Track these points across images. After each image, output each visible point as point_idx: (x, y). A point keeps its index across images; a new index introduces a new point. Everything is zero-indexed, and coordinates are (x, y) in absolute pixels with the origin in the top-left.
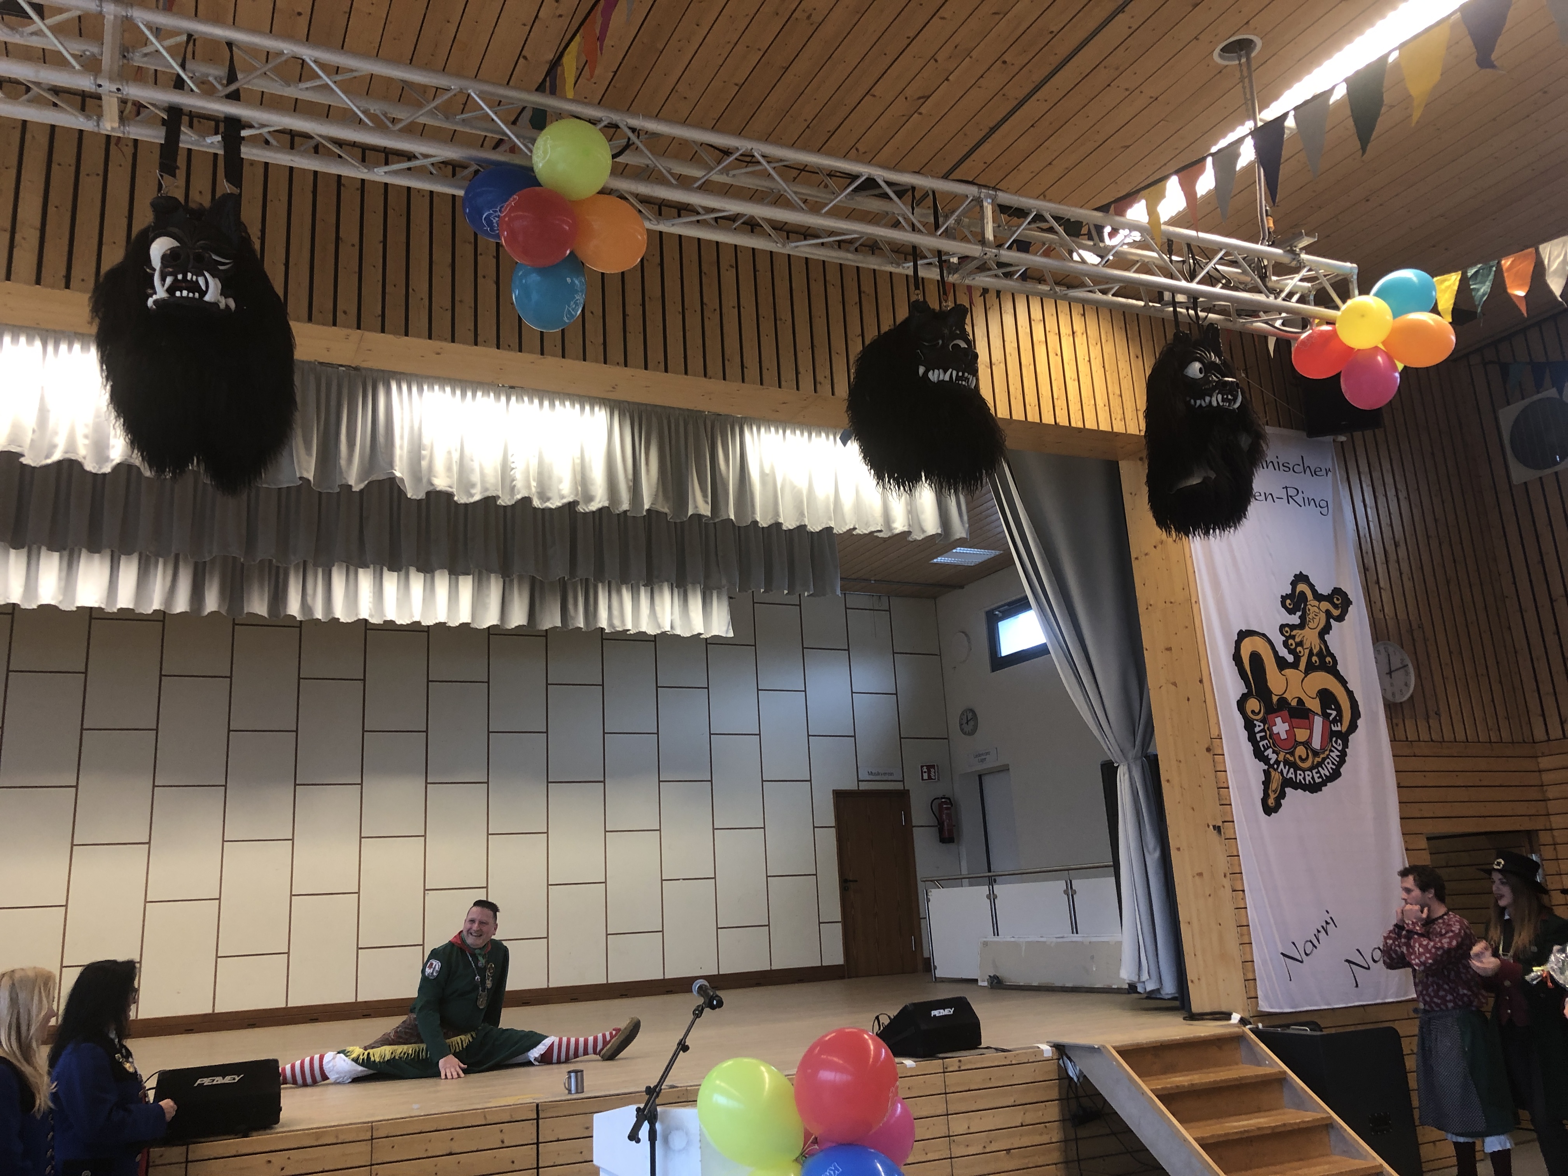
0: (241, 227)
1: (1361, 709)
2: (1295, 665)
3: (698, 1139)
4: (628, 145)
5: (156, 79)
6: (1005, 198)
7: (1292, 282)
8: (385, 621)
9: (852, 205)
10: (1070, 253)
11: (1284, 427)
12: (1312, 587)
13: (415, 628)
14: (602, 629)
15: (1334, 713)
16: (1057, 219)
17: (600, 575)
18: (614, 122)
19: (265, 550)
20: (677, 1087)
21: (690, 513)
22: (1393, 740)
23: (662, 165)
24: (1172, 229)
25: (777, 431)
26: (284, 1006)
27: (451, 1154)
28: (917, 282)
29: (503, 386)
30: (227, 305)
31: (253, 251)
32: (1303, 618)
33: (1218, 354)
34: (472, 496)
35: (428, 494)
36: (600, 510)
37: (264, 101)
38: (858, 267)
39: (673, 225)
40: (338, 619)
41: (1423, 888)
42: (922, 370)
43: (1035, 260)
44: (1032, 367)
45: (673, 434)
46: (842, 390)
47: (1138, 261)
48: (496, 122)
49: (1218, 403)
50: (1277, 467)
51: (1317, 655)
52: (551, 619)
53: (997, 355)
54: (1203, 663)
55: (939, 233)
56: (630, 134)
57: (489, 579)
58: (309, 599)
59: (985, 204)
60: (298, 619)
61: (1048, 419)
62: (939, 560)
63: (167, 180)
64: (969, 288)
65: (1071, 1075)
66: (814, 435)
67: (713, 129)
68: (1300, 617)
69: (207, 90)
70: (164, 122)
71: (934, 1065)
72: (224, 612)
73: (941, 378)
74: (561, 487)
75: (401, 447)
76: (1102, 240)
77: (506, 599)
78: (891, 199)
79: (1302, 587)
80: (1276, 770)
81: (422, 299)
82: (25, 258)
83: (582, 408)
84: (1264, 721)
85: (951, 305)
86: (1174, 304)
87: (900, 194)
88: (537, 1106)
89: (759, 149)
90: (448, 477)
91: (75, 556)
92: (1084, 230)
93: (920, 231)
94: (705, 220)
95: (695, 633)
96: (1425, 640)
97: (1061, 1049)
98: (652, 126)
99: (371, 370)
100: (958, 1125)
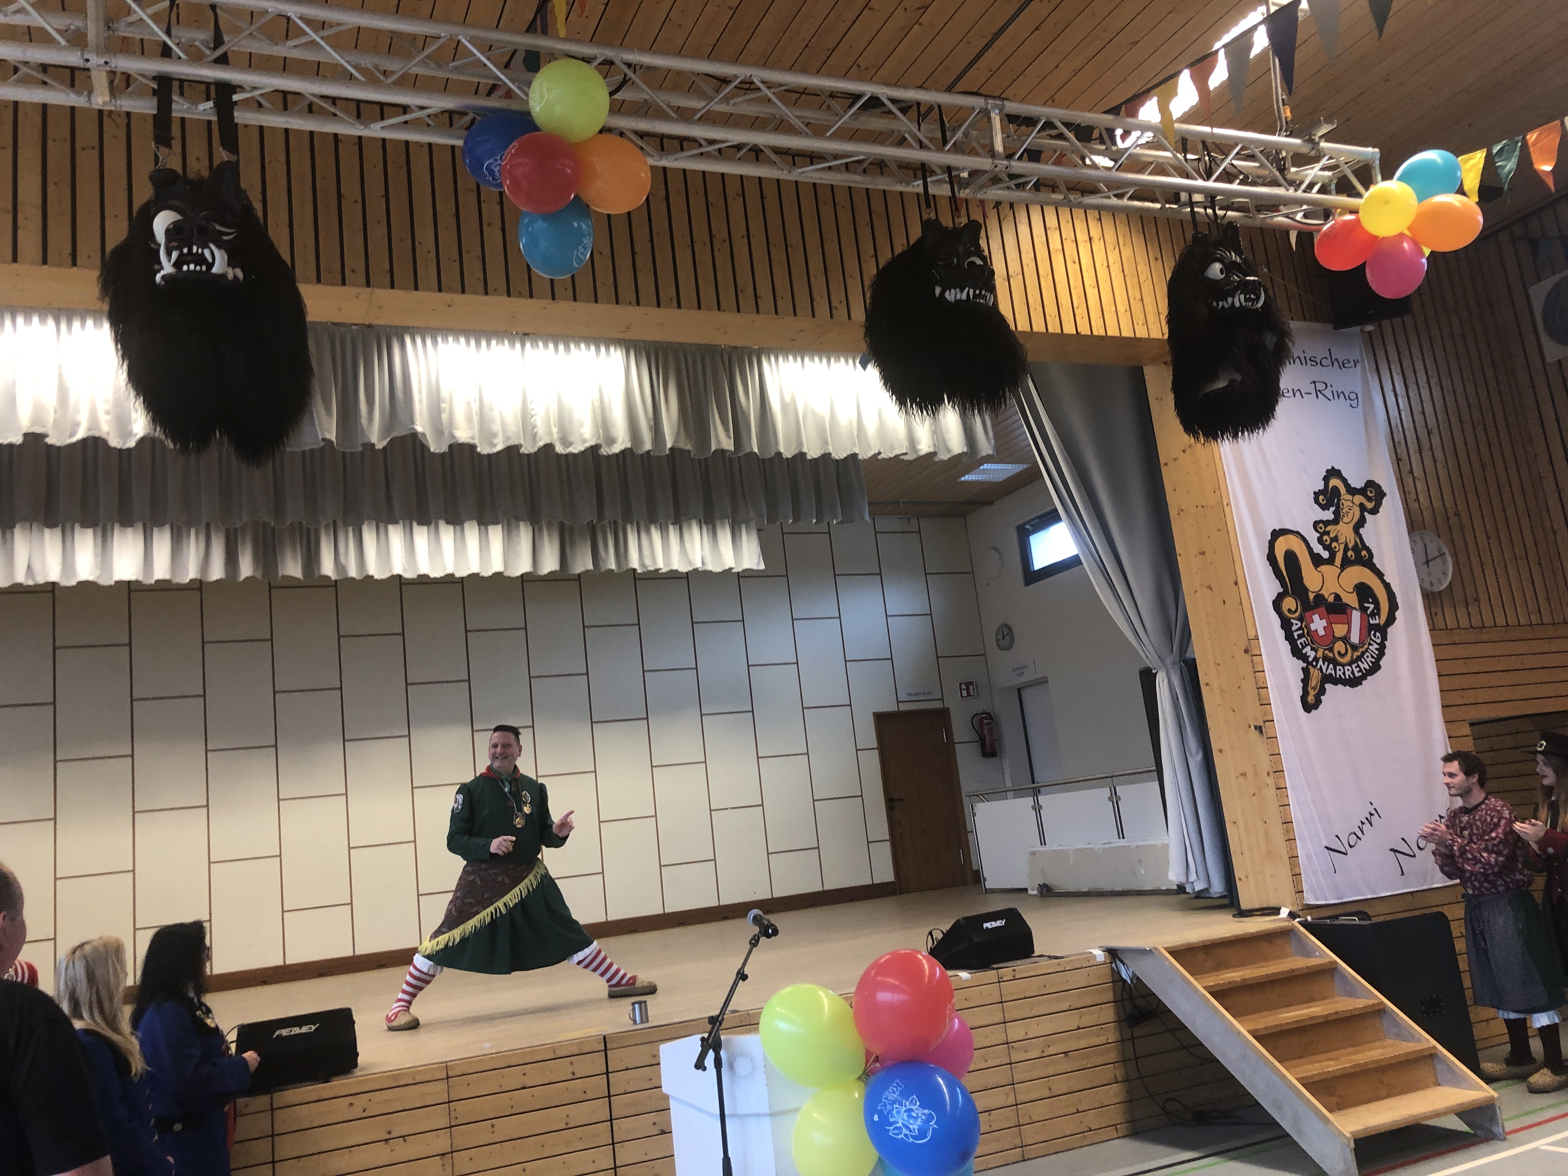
0: (242, 194)
1: (1399, 600)
2: (1331, 561)
3: (763, 1063)
4: (625, 82)
5: (142, 49)
6: (1013, 107)
7: (1313, 172)
8: (419, 576)
9: (856, 125)
10: (1083, 159)
11: (1311, 321)
12: (1344, 481)
13: (449, 580)
14: (634, 570)
15: (1372, 606)
16: (1067, 125)
17: (628, 519)
18: (609, 59)
19: (294, 512)
20: (739, 1011)
21: (713, 448)
22: (1433, 628)
23: (662, 99)
24: (1185, 127)
25: (795, 359)
26: (352, 954)
27: (524, 1088)
28: (927, 199)
29: (517, 333)
30: (235, 276)
31: (257, 218)
32: (1337, 513)
33: (1239, 253)
34: (495, 446)
35: (451, 446)
36: (623, 452)
37: (252, 62)
38: (867, 189)
39: (676, 160)
40: (372, 577)
41: (1468, 773)
42: (938, 290)
43: (1047, 169)
44: (1050, 276)
45: (691, 370)
46: (859, 314)
47: (1152, 163)
48: (489, 68)
49: (1241, 304)
50: (1304, 362)
51: (1353, 549)
52: (583, 563)
53: (1014, 267)
54: (1237, 565)
55: (947, 148)
56: (625, 69)
57: (518, 527)
58: (342, 558)
59: (993, 115)
60: (333, 578)
61: (1069, 329)
62: (967, 478)
63: (163, 152)
64: (982, 202)
65: (1124, 977)
66: (832, 360)
67: (709, 57)
68: (1334, 513)
69: (196, 57)
70: (155, 92)
71: (989, 975)
72: (259, 576)
73: (958, 297)
74: (582, 431)
75: (421, 402)
76: (1114, 143)
77: (537, 545)
78: (895, 115)
79: (1334, 482)
80: (1315, 667)
81: (429, 252)
82: (29, 239)
83: (598, 350)
84: (1301, 619)
85: (964, 220)
86: (1191, 204)
87: (904, 111)
88: (605, 1038)
89: (758, 75)
90: (470, 428)
91: (109, 534)
92: (1096, 134)
93: (928, 148)
94: (708, 152)
95: (727, 567)
96: (1462, 527)
97: (1113, 953)
98: (647, 59)
99: (384, 326)
100: (1016, 1032)
